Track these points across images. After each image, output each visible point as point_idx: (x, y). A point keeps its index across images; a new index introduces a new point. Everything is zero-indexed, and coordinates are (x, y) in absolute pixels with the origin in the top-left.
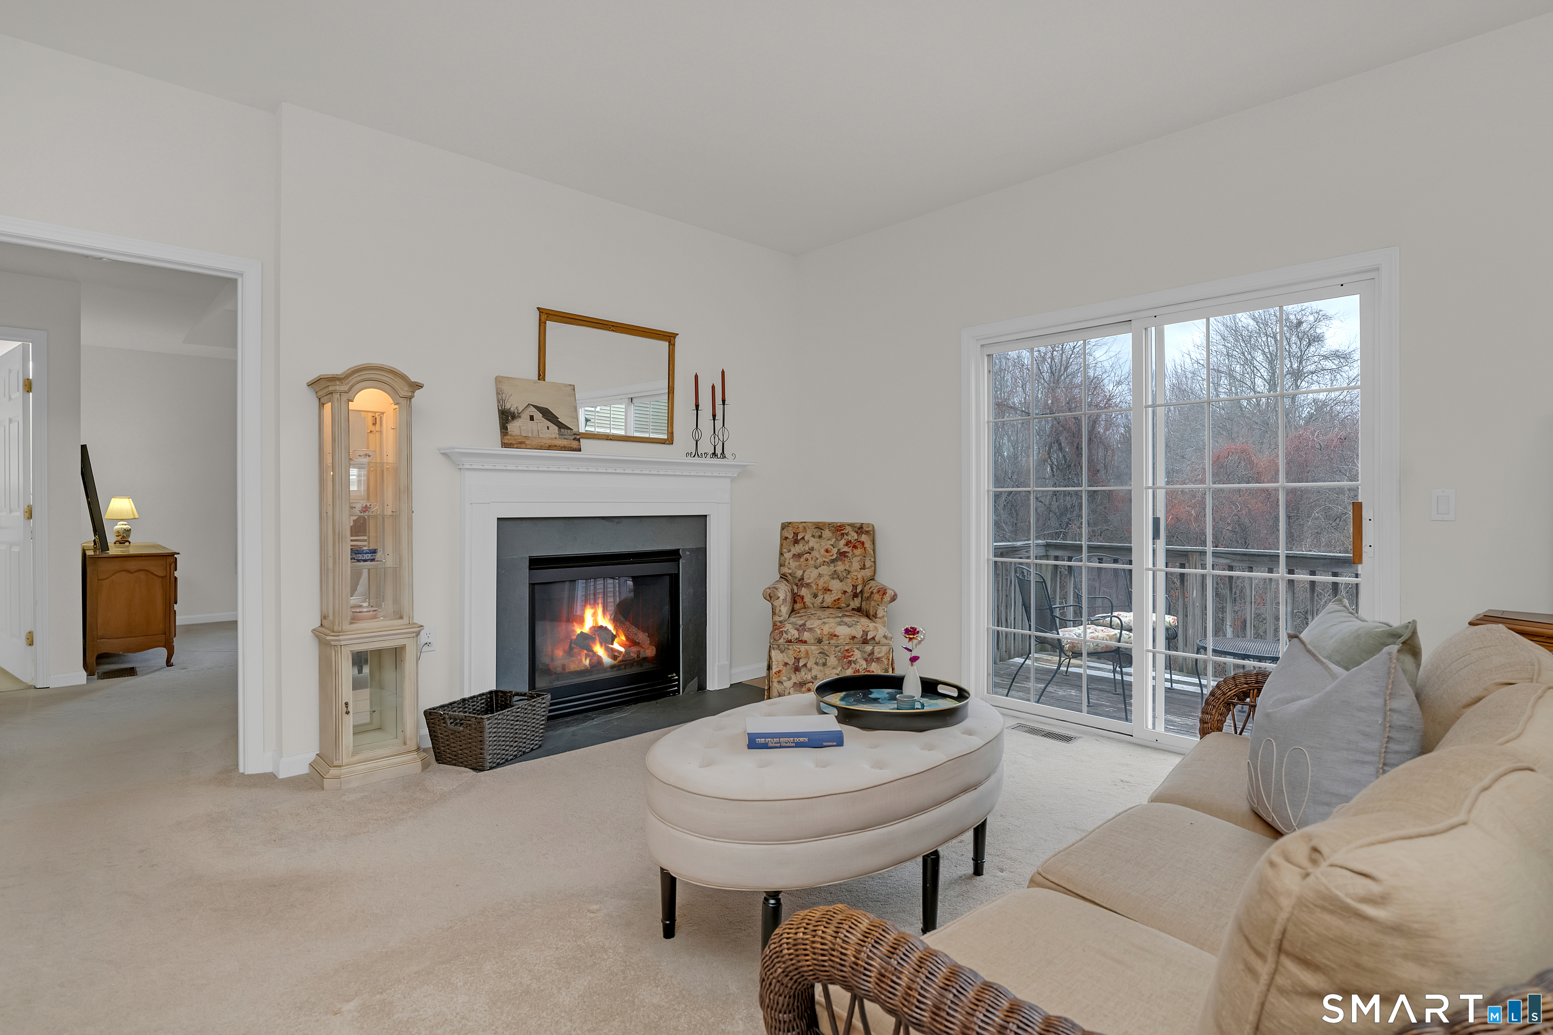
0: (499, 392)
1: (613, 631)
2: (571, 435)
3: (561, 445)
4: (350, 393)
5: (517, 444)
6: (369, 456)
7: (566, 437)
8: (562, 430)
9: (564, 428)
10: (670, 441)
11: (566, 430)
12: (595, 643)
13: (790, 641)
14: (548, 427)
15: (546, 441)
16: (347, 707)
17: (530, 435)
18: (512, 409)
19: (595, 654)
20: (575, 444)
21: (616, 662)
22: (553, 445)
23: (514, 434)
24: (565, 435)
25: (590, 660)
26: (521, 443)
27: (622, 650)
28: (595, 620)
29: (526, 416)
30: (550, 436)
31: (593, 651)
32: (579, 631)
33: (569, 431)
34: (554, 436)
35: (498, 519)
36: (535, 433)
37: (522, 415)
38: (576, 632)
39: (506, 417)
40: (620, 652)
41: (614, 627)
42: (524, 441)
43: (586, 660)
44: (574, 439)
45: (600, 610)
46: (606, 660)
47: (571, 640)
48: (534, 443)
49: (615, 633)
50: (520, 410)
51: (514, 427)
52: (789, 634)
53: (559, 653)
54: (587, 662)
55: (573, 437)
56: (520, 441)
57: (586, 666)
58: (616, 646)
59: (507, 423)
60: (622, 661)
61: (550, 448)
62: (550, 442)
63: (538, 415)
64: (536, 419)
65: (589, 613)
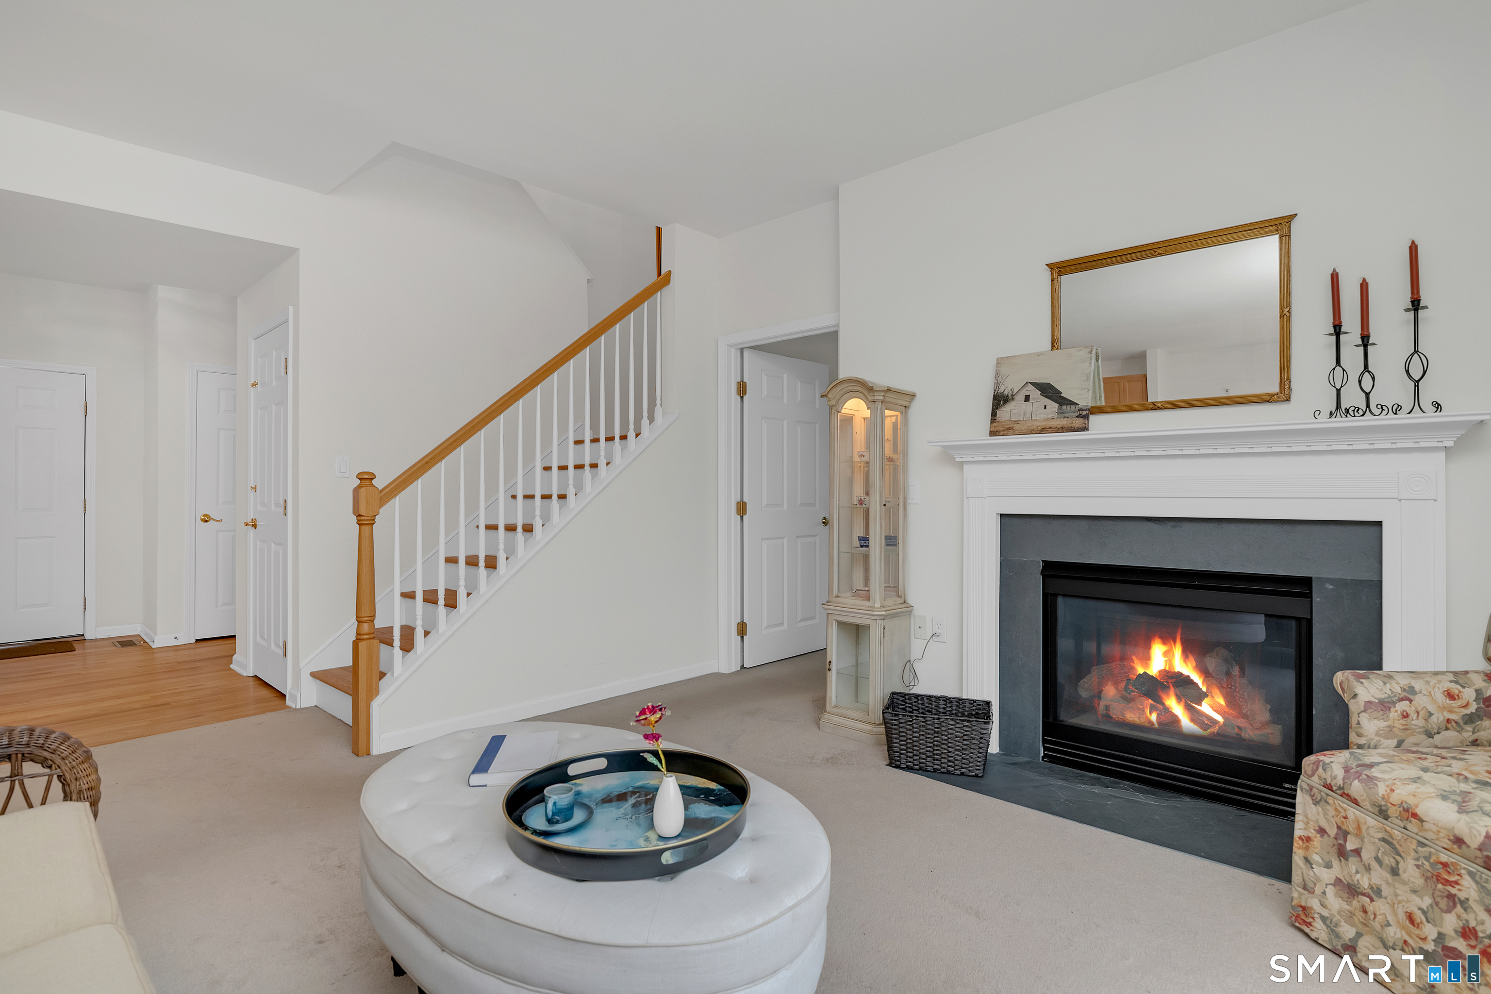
0: (997, 375)
1: (1200, 685)
2: (1075, 412)
3: (1058, 427)
4: (838, 406)
5: (1004, 430)
6: (864, 456)
7: (1066, 415)
8: (1064, 407)
9: (1067, 405)
10: (1283, 395)
11: (1069, 407)
12: (1168, 696)
13: (1329, 787)
14: (1045, 406)
15: (1038, 424)
16: (829, 665)
17: (1021, 419)
18: (1006, 392)
19: (1167, 710)
20: (1079, 422)
21: (1204, 733)
22: (1048, 427)
23: (1003, 419)
24: (1066, 413)
25: (1158, 715)
26: (1008, 429)
27: (1219, 718)
28: (1170, 662)
29: (1021, 397)
30: (1046, 416)
31: (1163, 704)
32: (1141, 671)
33: (1073, 407)
34: (1050, 416)
35: (1002, 516)
36: (1028, 416)
37: (1016, 398)
38: (1136, 671)
39: (1000, 400)
40: (1215, 722)
41: (1204, 680)
42: (1012, 426)
43: (1151, 713)
44: (1077, 417)
45: (1178, 651)
46: (1186, 723)
47: (1129, 680)
48: (1024, 428)
49: (1204, 689)
50: (1015, 391)
51: (1004, 413)
52: (1329, 773)
53: (1110, 691)
54: (1154, 717)
55: (1077, 414)
56: (1008, 427)
57: (1150, 722)
58: (1205, 707)
59: (997, 408)
60: (1218, 734)
61: (1043, 431)
62: (1043, 424)
63: (1035, 393)
64: (1033, 399)
65: (1158, 649)
